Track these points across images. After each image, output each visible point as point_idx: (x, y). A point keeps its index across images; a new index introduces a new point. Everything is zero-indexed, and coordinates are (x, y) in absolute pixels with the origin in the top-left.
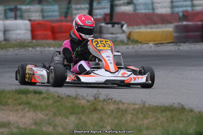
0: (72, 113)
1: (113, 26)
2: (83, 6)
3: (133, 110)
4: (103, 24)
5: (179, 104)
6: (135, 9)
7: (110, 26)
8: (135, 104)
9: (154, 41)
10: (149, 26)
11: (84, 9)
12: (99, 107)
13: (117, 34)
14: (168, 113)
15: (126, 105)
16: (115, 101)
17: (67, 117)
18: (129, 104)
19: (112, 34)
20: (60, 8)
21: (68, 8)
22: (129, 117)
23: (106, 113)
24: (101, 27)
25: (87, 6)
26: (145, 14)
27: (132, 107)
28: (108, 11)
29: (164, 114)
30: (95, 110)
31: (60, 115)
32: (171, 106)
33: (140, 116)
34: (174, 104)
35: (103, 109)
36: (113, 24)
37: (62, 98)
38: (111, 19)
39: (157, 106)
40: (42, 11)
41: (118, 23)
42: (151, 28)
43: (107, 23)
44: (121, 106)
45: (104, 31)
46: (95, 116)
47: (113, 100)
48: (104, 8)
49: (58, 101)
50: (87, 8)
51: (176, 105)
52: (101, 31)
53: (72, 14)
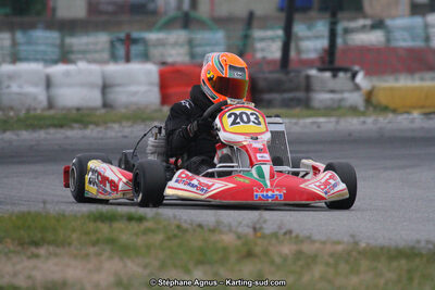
0: (200, 263)
1: (335, 76)
2: (270, 33)
3: (332, 255)
4: (313, 72)
5: (428, 242)
6: (388, 40)
7: (328, 75)
8: (339, 243)
9: (422, 107)
10: (417, 76)
11: (272, 39)
12: (258, 250)
13: (342, 92)
14: (403, 262)
15: (317, 245)
16: (297, 237)
17: (188, 271)
18: (324, 243)
19: (332, 91)
20: (228, 38)
22: (318, 271)
23: (272, 262)
24: (308, 78)
25: (280, 32)
26: (410, 51)
27: (329, 248)
28: (324, 43)
29: (395, 264)
30: (249, 255)
31: (175, 266)
32: (413, 248)
33: (343, 267)
34: (418, 242)
35: (266, 253)
36: (335, 71)
37: (186, 230)
38: (332, 61)
39: (382, 248)
40: (191, 43)
41: (345, 70)
42: (422, 79)
43: (321, 70)
44: (307, 248)
45: (316, 85)
46: (248, 269)
47: (294, 235)
48: (317, 37)
49: (175, 236)
50: (278, 37)
51: (423, 244)
52: (308, 86)
53: (255, 50)
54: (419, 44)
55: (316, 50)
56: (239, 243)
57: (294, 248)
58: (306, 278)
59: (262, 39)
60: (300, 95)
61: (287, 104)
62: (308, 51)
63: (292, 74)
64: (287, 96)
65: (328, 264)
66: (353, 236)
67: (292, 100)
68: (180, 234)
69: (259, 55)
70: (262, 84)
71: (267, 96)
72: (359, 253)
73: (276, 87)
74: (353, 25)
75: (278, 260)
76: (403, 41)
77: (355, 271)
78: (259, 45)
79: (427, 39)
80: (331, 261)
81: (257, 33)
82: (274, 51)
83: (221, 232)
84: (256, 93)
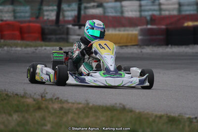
0: (16, 111)
1: (80, 28)
2: (51, 8)
3: (77, 109)
4: (70, 26)
5: (120, 104)
6: (104, 12)
7: (77, 27)
8: (80, 103)
9: (119, 43)
10: (117, 29)
11: (52, 11)
12: (43, 106)
14: (109, 112)
15: (70, 104)
16: (61, 100)
17: (10, 115)
18: (73, 103)
19: (79, 35)
20: (32, 9)
22: (70, 116)
23: (49, 112)
24: (68, 28)
25: (55, 8)
27: (76, 106)
28: (75, 13)
29: (105, 114)
30: (39, 108)
31: (5, 113)
32: (114, 106)
33: (82, 115)
34: (116, 104)
35: (47, 108)
36: (80, 26)
37: (11, 96)
38: (79, 21)
39: (100, 106)
40: (14, 11)
41: (84, 25)
42: (119, 31)
43: (74, 25)
44: (65, 106)
45: (71, 32)
46: (38, 115)
47: (60, 99)
48: (72, 10)
49: (5, 99)
50: (54, 10)
51: (118, 105)
52: (67, 32)
53: (44, 16)
54: (118, 14)
55: (72, 16)
56: (34, 103)
57: (60, 105)
58: (65, 119)
59: (47, 11)
60: (64, 36)
61: (58, 40)
62: (68, 16)
63: (61, 27)
64: (58, 37)
65: (75, 113)
66: (87, 101)
67: (60, 38)
68: (8, 98)
69: (46, 18)
70: (47, 31)
71: (49, 37)
72: (89, 108)
73: (53, 32)
74: (89, 5)
75: (52, 111)
76: (111, 13)
77: (87, 116)
78: (46, 13)
79: (122, 12)
80: (76, 112)
81: (45, 8)
82: (52, 16)
83: (26, 98)
84: (44, 35)
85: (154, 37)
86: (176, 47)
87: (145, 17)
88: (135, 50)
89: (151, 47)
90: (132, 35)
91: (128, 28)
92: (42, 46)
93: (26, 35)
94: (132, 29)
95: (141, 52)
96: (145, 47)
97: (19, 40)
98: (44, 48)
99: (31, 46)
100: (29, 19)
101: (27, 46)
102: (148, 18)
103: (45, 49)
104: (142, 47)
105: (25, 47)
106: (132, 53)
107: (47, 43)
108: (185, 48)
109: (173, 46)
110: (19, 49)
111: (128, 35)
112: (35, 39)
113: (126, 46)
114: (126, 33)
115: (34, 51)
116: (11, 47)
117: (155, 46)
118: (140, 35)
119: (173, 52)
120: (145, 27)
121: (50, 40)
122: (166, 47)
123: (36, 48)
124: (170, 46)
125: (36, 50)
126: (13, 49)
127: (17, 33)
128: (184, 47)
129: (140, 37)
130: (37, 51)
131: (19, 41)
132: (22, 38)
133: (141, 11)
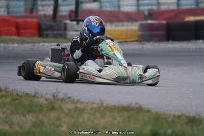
1: (78, 24)
2: (48, 3)
4: (68, 22)
6: (101, 7)
7: (75, 23)
9: (119, 39)
10: (114, 24)
11: (49, 5)
16: (73, 100)
19: (77, 31)
21: (34, 5)
24: (65, 24)
25: (53, 2)
26: (111, 12)
28: (73, 8)
36: (78, 21)
37: (21, 96)
38: (76, 16)
40: (8, 7)
42: (116, 26)
43: (72, 20)
45: (69, 27)
48: (70, 5)
50: (52, 5)
52: (65, 28)
59: (43, 6)
60: (62, 32)
61: (55, 36)
63: (58, 23)
64: (55, 32)
67: (57, 34)
68: (19, 98)
69: (42, 13)
70: (44, 27)
71: (46, 32)
73: (51, 28)
78: (40, 8)
79: (119, 7)
82: (49, 11)
84: (41, 31)
85: (155, 32)
86: (177, 42)
87: (143, 12)
88: (136, 46)
89: (151, 43)
90: (132, 30)
91: (125, 23)
92: (39, 42)
93: (22, 31)
94: (130, 24)
95: (142, 48)
96: (145, 43)
97: (15, 35)
98: (41, 44)
99: (28, 42)
100: (23, 14)
101: (23, 42)
102: (146, 13)
103: (43, 45)
104: (142, 43)
105: (22, 44)
106: (133, 50)
107: (45, 39)
108: (187, 43)
109: (174, 42)
110: (16, 45)
111: (128, 30)
112: (32, 35)
113: (126, 42)
114: (125, 28)
115: (32, 47)
116: (8, 43)
117: (156, 41)
118: (141, 31)
119: (175, 48)
120: (145, 22)
121: (47, 36)
122: (167, 42)
123: (33, 44)
124: (171, 42)
125: (34, 46)
126: (10, 45)
127: (13, 29)
128: (185, 42)
129: (140, 33)
130: (35, 48)
131: (16, 38)
132: (19, 34)
133: (138, 5)
